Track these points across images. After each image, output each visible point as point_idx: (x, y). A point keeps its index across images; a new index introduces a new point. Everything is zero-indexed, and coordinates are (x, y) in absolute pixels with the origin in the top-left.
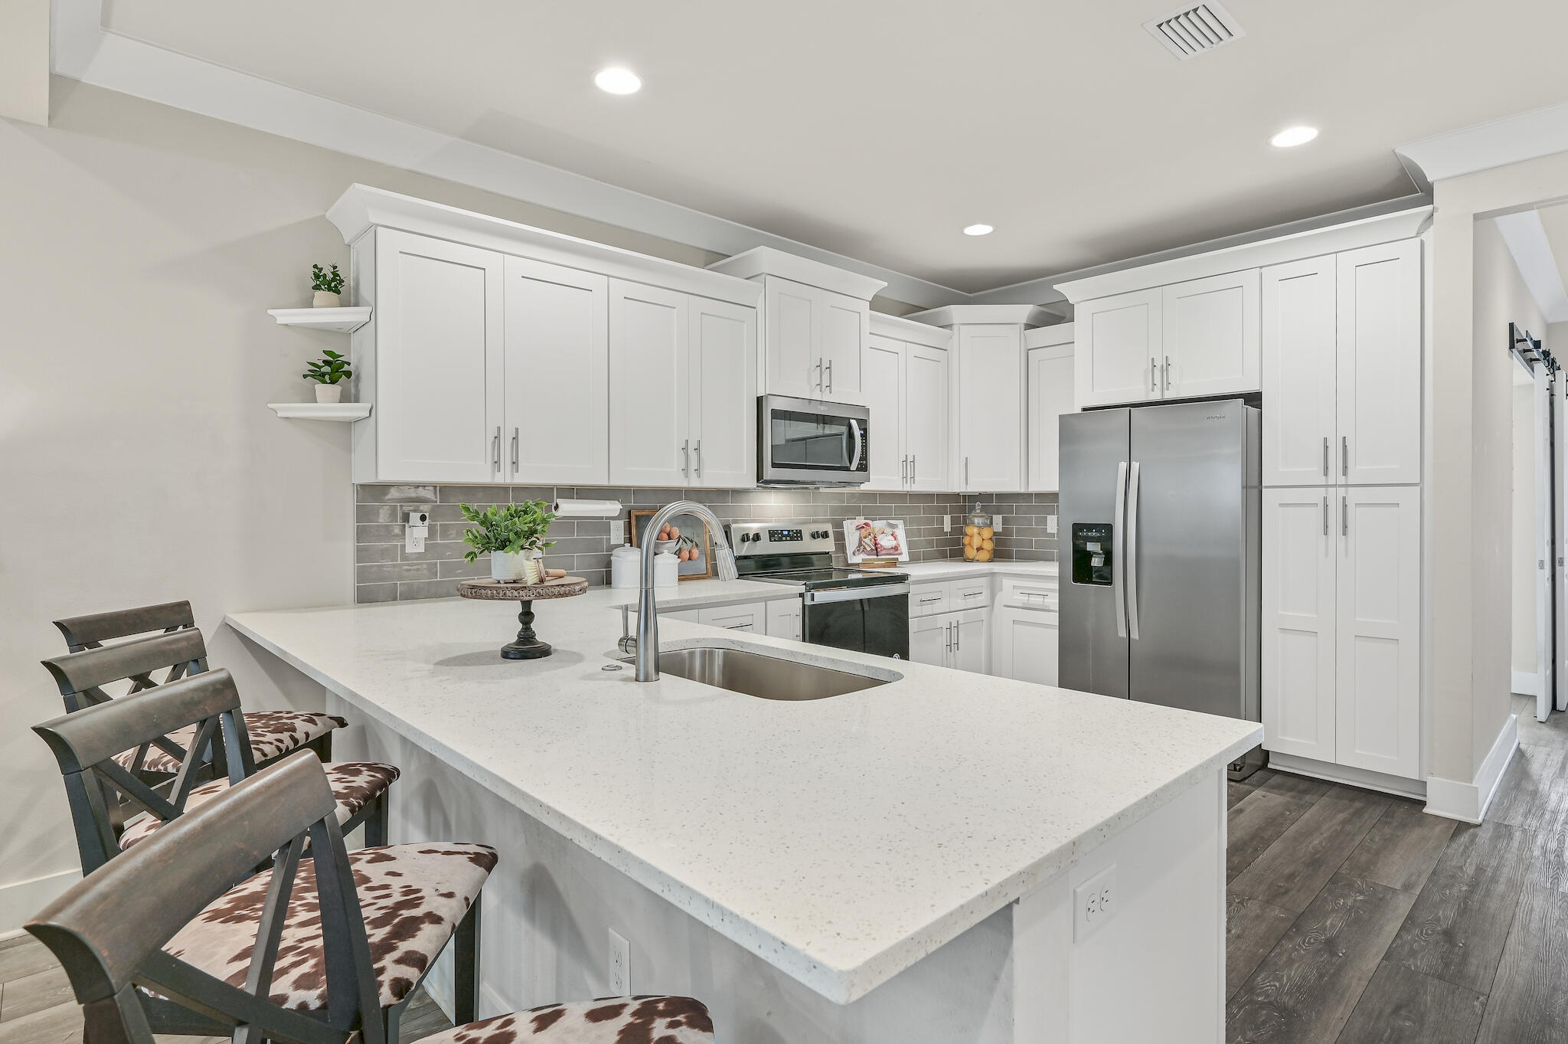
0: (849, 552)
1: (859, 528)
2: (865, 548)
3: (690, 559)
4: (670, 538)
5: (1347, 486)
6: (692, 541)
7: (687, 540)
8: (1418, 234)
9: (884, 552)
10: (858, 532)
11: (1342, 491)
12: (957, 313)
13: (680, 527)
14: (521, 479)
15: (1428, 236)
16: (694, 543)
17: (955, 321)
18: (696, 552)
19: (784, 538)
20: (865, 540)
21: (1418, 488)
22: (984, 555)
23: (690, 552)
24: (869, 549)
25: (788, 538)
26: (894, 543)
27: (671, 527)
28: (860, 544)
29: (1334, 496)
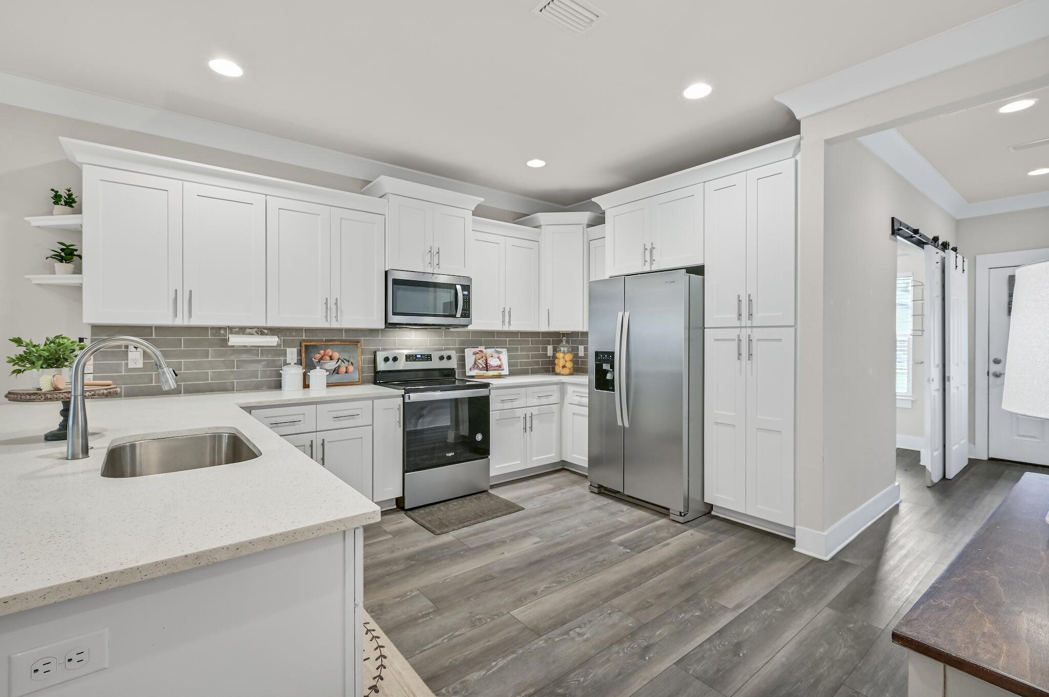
0: (467, 368)
1: (475, 354)
2: (478, 366)
3: (346, 372)
4: (331, 359)
5: (752, 327)
6: (348, 361)
7: (344, 361)
8: (794, 156)
9: (491, 369)
10: (474, 356)
11: (749, 330)
12: (543, 217)
13: (338, 352)
14: (195, 322)
15: (798, 157)
16: (350, 363)
17: (542, 223)
18: (351, 368)
19: (417, 360)
20: (479, 361)
21: (793, 329)
22: (566, 371)
23: (346, 368)
24: (481, 367)
25: (420, 360)
26: (499, 363)
27: (333, 352)
28: (475, 363)
29: (744, 333)
